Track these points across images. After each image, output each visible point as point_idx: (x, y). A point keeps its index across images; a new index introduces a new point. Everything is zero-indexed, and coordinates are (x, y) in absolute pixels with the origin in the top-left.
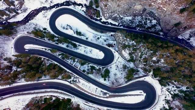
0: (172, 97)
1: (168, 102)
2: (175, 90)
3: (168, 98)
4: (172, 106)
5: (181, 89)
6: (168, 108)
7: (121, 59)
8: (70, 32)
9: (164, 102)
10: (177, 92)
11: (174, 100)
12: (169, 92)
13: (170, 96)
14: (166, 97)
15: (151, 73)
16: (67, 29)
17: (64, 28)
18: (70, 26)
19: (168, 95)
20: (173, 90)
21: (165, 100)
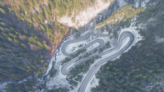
0: (136, 26)
1: (137, 29)
2: (134, 23)
3: (136, 28)
4: (140, 29)
5: (135, 20)
6: (140, 31)
7: (106, 38)
8: (77, 49)
9: (137, 31)
10: (135, 23)
11: (138, 26)
12: (134, 26)
13: (135, 27)
14: (135, 29)
15: (121, 27)
16: (74, 50)
17: (72, 51)
18: (74, 47)
19: (135, 28)
20: (133, 24)
21: (136, 30)
